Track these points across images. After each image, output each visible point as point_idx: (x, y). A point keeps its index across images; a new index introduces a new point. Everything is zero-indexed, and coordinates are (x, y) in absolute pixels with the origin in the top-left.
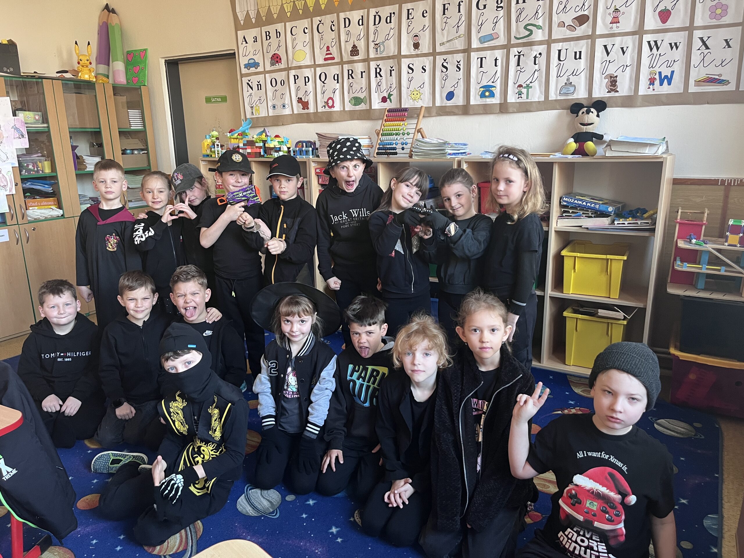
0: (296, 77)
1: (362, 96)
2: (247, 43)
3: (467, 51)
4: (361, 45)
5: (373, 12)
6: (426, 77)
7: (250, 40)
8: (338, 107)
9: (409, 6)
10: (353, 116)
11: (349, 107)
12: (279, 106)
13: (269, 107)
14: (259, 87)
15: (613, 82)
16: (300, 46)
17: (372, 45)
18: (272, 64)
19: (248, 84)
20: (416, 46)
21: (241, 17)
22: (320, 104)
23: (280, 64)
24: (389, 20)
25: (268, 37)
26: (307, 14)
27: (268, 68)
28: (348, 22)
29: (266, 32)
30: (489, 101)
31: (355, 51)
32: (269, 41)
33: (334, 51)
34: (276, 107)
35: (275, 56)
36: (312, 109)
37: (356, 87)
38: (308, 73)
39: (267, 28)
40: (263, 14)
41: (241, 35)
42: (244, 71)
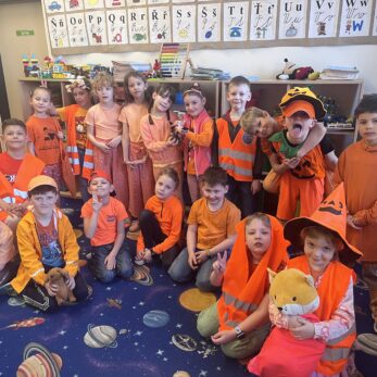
0: (91, 18)
1: (143, 33)
13: (70, 40)
14: (61, 24)
15: (322, 28)
18: (71, 7)
19: (52, 21)
22: (111, 38)
23: (77, 7)
30: (237, 39)
34: (76, 40)
36: (104, 42)
37: (138, 26)
38: (100, 14)
42: (48, 11)
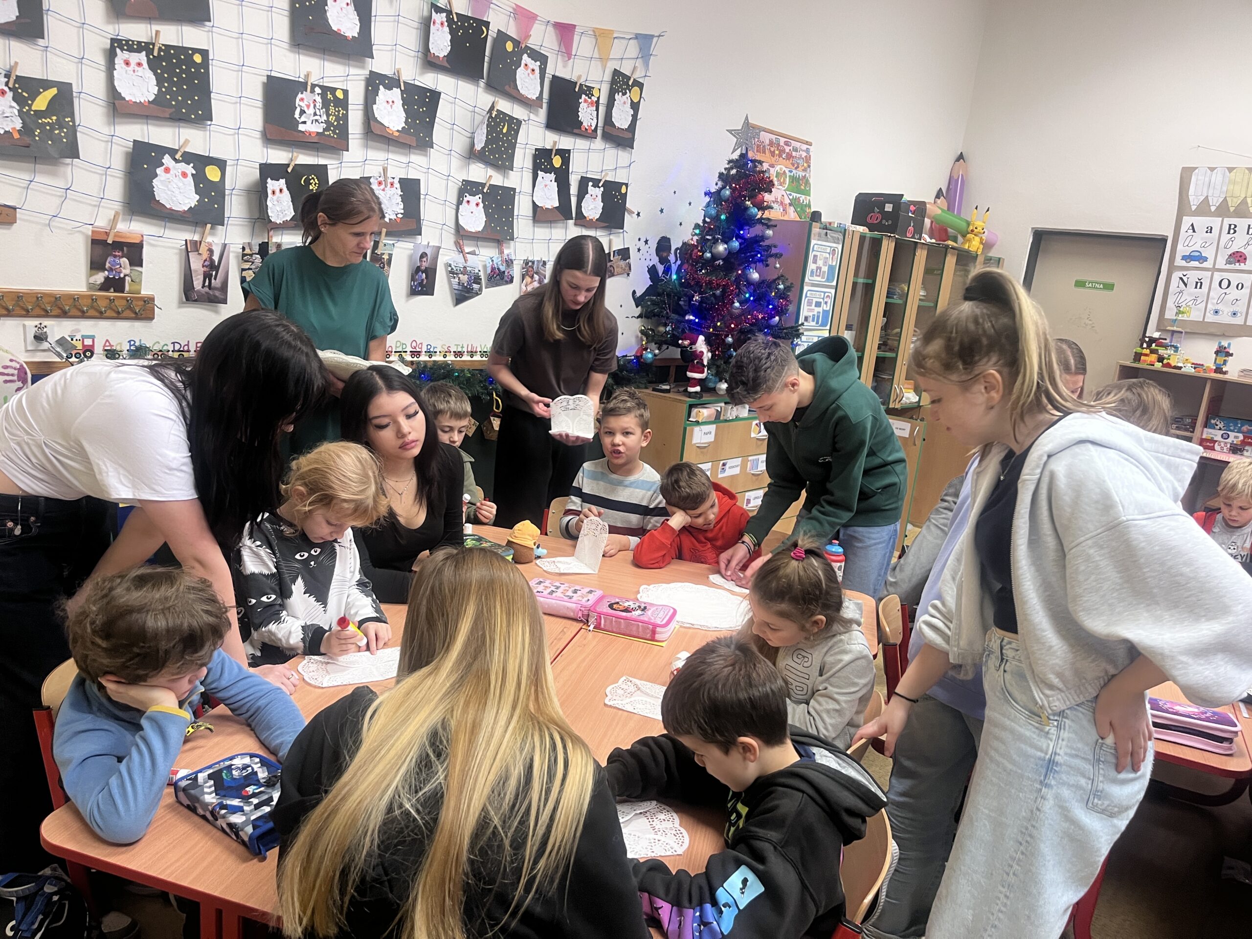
2: (1194, 231)
7: (1201, 229)
12: (1225, 313)
13: (1208, 310)
14: (1199, 284)
18: (1228, 262)
19: (1181, 279)
21: (1194, 201)
23: (1242, 264)
25: (1232, 231)
27: (1221, 263)
29: (1230, 225)
32: (1230, 236)
34: (1221, 313)
35: (1239, 254)
39: (1234, 221)
40: (1233, 204)
41: (1187, 221)
42: (1179, 262)
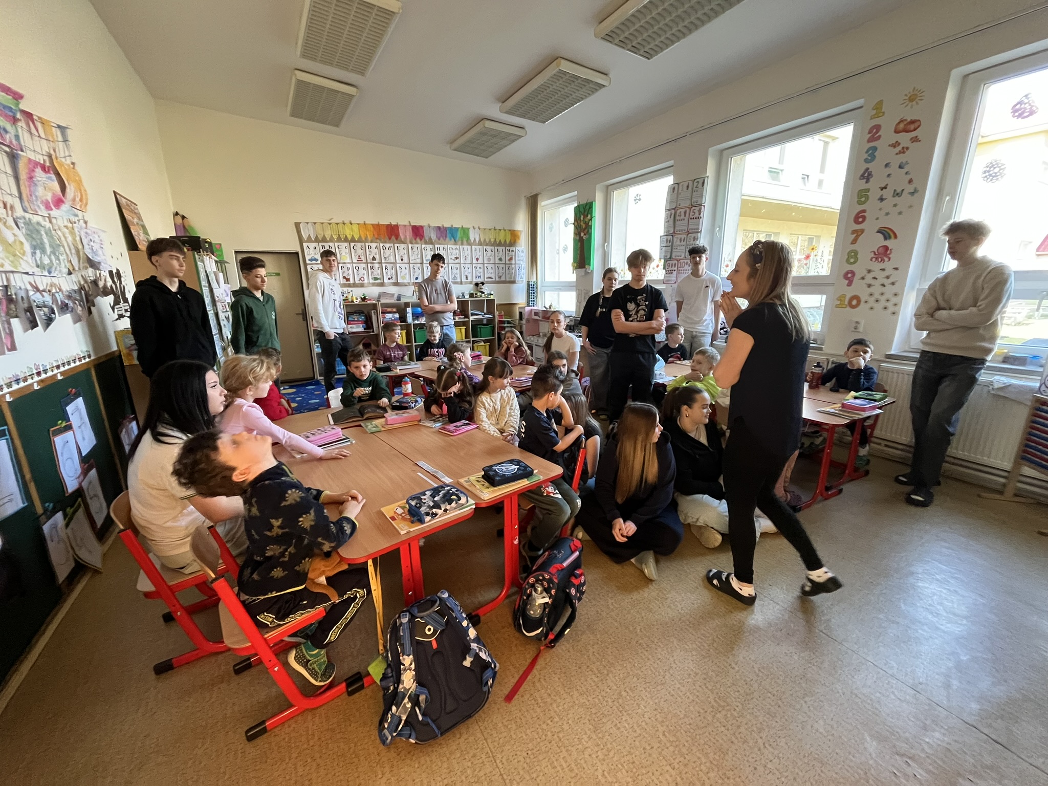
0: (342, 268)
1: (378, 277)
2: (309, 249)
3: (422, 263)
4: (377, 257)
5: (382, 245)
6: (407, 271)
7: (312, 248)
8: (366, 281)
9: (398, 245)
10: (374, 284)
11: (372, 281)
16: (344, 254)
17: (383, 258)
19: (311, 268)
20: (402, 260)
21: (305, 236)
22: (357, 279)
24: (390, 248)
26: (346, 240)
28: (370, 247)
31: (374, 259)
33: (363, 258)
36: (352, 281)
37: (375, 273)
38: (349, 266)
39: (323, 244)
40: (320, 237)
41: (305, 245)
42: (308, 262)
